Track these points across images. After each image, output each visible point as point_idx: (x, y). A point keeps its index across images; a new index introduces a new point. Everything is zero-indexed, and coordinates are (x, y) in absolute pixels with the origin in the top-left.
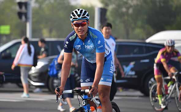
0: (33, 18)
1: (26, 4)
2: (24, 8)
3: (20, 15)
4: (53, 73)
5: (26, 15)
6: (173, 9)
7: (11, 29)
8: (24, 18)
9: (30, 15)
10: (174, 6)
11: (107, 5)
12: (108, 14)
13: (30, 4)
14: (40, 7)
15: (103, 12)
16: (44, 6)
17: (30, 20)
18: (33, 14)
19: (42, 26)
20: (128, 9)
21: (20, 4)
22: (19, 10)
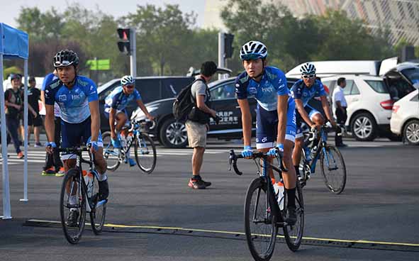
1: (128, 32)
3: (121, 45)
5: (128, 45)
6: (319, 32)
7: (111, 64)
8: (125, 49)
9: (134, 46)
10: (320, 28)
11: (234, 29)
12: (236, 40)
13: (132, 32)
14: (148, 34)
15: (228, 39)
16: (152, 32)
17: (135, 53)
20: (262, 33)
21: (121, 32)
22: (120, 40)
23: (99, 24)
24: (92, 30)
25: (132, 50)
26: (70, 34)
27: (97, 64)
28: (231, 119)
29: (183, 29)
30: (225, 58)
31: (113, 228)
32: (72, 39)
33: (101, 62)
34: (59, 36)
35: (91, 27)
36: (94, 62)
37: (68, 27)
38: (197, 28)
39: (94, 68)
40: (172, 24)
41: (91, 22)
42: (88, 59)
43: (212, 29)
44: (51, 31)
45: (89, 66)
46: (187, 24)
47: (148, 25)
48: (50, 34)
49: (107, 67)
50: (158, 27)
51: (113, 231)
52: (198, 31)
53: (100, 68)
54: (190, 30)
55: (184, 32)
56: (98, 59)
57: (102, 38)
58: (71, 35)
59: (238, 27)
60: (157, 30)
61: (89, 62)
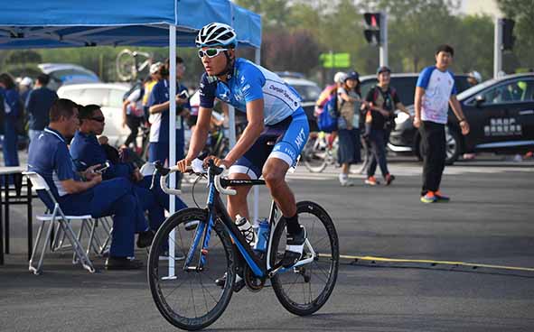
0: (389, 39)
1: (378, 17)
2: (374, 23)
3: (368, 34)
4: (326, 123)
5: (378, 34)
7: (351, 59)
8: (374, 39)
9: (385, 35)
13: (384, 17)
14: (399, 21)
16: (403, 19)
17: (386, 43)
18: (389, 32)
19: (401, 53)
21: (368, 17)
22: (367, 27)
23: (335, 8)
24: (326, 17)
25: (383, 41)
26: (298, 21)
27: (334, 60)
28: (513, 128)
29: (443, 14)
30: (503, 51)
31: (373, 262)
32: (301, 28)
33: (338, 57)
34: (284, 24)
35: (325, 12)
36: (329, 57)
37: (295, 13)
38: (460, 14)
39: (328, 64)
40: (429, 8)
41: (325, 6)
42: (321, 53)
43: (481, 15)
44: (274, 17)
45: (323, 62)
46: (449, 9)
47: (398, 9)
48: (274, 22)
49: (346, 64)
50: (411, 12)
51: (373, 265)
52: (462, 18)
53: (337, 64)
54: (453, 17)
55: (443, 19)
56: (334, 53)
57: (339, 27)
58: (300, 23)
59: (516, 12)
60: (410, 17)
61: (322, 56)
